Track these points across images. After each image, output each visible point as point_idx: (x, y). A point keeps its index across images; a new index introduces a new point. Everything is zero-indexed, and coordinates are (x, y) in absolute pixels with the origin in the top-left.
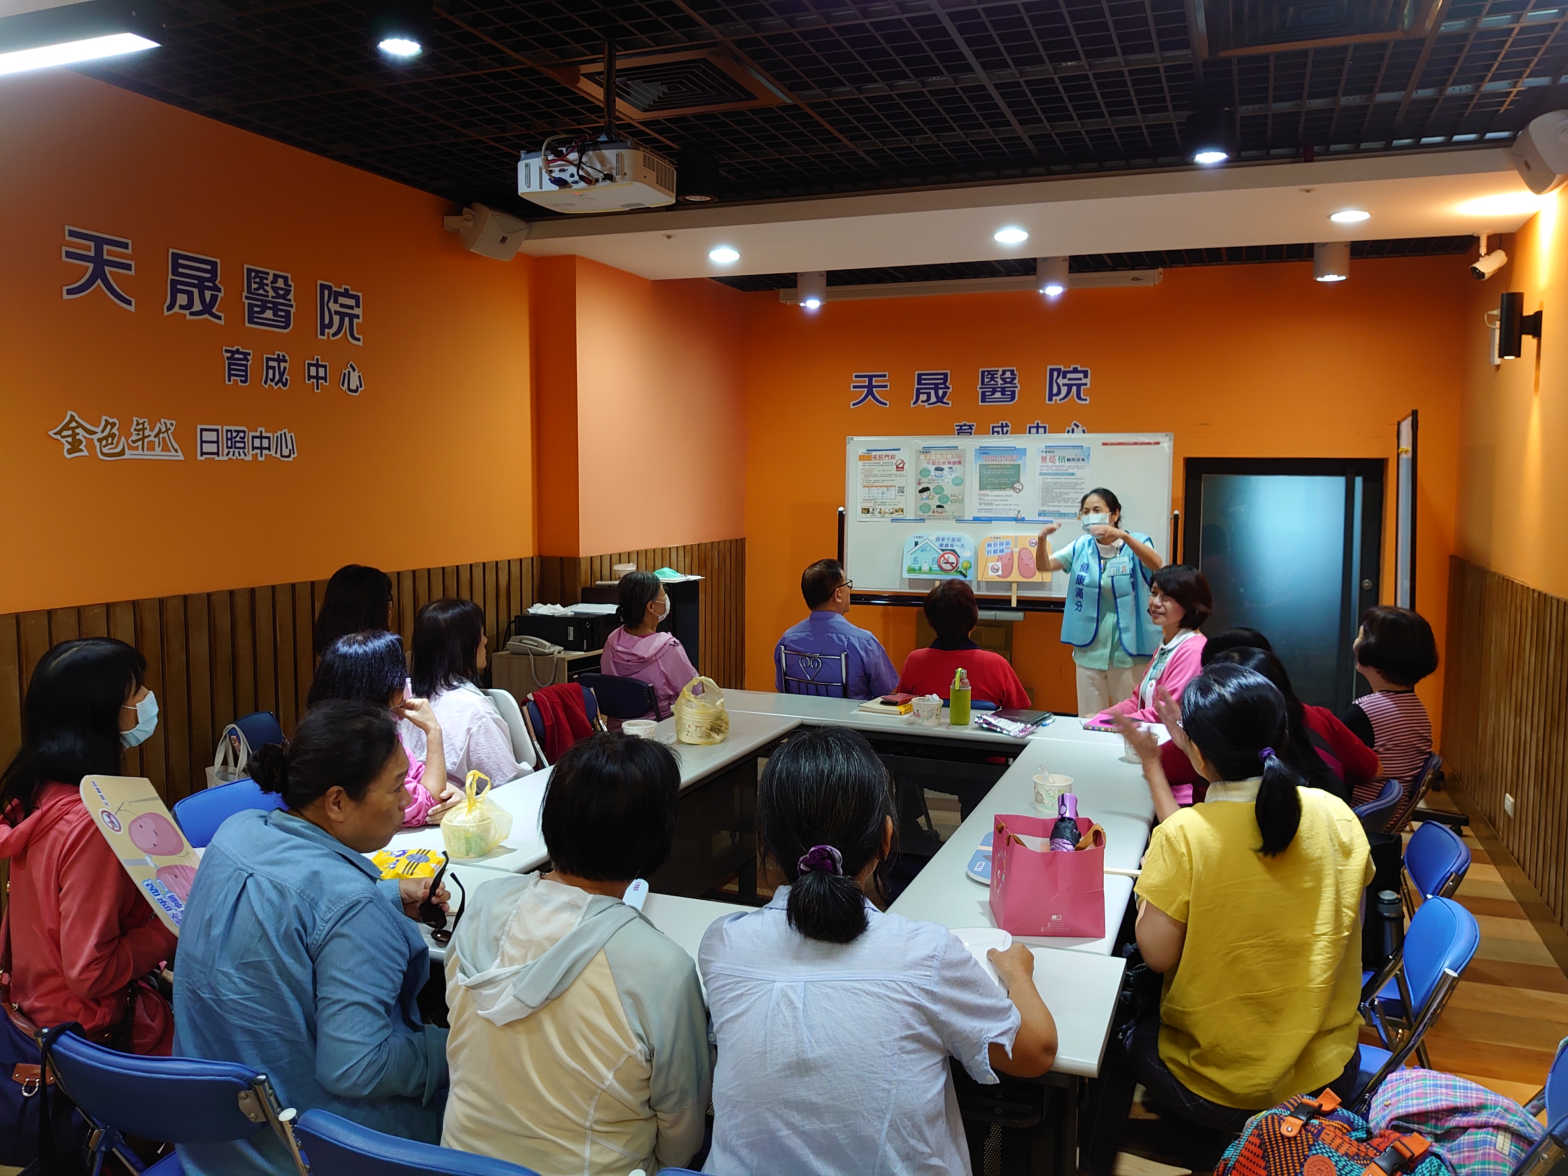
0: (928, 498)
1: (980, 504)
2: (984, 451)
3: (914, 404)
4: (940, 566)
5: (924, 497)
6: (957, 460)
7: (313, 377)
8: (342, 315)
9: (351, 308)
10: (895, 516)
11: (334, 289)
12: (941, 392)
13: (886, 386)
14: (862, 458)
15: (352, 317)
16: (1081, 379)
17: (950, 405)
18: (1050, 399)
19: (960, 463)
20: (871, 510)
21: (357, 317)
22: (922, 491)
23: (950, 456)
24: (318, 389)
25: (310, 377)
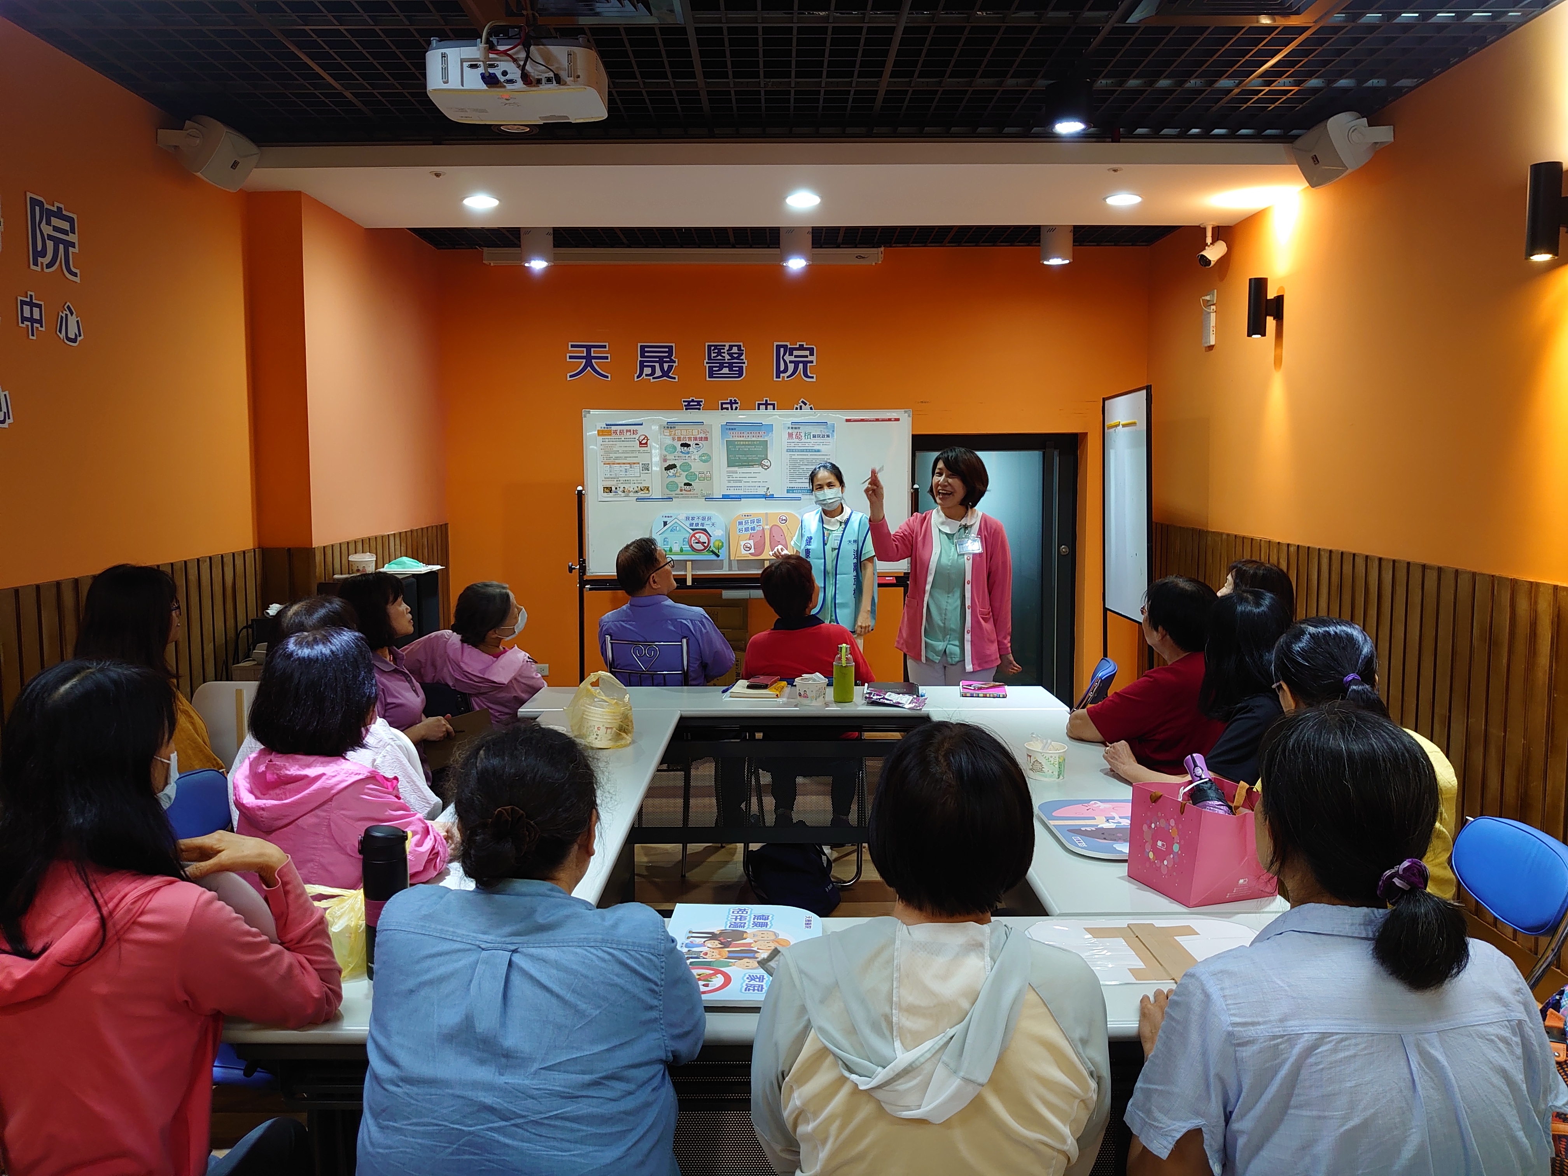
0: (675, 475)
1: (729, 481)
2: (729, 427)
3: (638, 377)
4: (691, 546)
5: (671, 474)
6: (704, 436)
7: (27, 319)
8: (57, 241)
9: (65, 232)
10: (640, 495)
11: (46, 206)
12: (666, 366)
13: (607, 358)
14: (601, 433)
15: (69, 244)
16: (807, 357)
17: (676, 380)
18: (778, 377)
19: (706, 439)
20: (613, 489)
21: (73, 245)
22: (667, 468)
23: (695, 432)
24: (33, 335)
25: (24, 319)
